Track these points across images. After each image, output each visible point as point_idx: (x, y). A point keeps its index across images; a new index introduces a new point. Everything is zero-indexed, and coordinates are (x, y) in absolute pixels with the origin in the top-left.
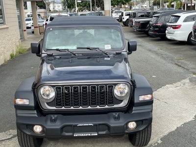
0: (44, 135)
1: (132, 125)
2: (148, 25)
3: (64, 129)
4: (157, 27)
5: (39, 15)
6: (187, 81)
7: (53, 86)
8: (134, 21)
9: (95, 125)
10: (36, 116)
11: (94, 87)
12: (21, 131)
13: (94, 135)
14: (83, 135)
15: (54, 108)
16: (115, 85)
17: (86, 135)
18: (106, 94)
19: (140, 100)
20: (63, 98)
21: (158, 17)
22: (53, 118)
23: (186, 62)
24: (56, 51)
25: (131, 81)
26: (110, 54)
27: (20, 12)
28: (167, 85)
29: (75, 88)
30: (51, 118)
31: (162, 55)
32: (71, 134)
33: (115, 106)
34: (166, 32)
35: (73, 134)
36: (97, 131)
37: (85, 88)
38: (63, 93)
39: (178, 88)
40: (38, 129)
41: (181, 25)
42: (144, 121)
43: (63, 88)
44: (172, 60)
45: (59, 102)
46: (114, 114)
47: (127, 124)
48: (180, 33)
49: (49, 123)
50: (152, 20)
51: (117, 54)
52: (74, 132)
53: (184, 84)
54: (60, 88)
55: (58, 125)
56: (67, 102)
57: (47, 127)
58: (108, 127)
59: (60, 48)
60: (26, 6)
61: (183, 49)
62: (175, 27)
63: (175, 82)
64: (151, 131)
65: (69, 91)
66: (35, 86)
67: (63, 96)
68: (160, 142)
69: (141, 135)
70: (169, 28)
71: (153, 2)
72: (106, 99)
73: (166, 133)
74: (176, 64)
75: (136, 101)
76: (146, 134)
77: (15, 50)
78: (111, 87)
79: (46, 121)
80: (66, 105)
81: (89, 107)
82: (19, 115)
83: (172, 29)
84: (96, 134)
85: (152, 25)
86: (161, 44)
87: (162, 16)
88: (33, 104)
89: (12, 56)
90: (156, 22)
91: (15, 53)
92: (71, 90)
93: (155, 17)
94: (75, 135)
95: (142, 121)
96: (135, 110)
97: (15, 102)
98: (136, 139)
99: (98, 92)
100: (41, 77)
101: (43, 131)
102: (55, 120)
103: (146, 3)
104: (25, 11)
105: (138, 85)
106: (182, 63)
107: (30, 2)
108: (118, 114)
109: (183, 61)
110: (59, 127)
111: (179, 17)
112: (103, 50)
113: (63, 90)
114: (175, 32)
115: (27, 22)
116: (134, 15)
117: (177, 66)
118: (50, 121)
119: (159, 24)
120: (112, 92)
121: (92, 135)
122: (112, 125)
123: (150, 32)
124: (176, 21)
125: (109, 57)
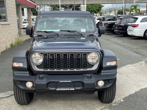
0: (34, 89)
1: (101, 83)
2: (114, 26)
3: (49, 85)
4: (120, 26)
5: (33, 20)
6: (143, 62)
7: (42, 53)
8: (103, 23)
9: (73, 82)
10: (28, 75)
11: (73, 55)
12: (17, 86)
13: (72, 89)
14: (63, 89)
15: (42, 70)
16: (89, 53)
17: (66, 90)
18: (82, 60)
19: (107, 65)
20: (49, 62)
21: (121, 19)
22: (41, 76)
23: (142, 50)
24: (44, 33)
25: (101, 51)
26: (85, 35)
27: (19, 18)
28: (128, 65)
29: (58, 55)
30: (40, 76)
31: (124, 46)
32: (54, 89)
33: (88, 69)
34: (128, 30)
35: (56, 89)
36: (74, 87)
37: (65, 55)
38: (49, 58)
39: (137, 67)
40: (29, 85)
41: (138, 25)
42: (110, 81)
43: (49, 55)
44: (132, 49)
45: (46, 65)
46: (87, 75)
47: (97, 82)
48: (138, 31)
49: (38, 80)
50: (117, 22)
51: (90, 35)
52: (56, 87)
53: (141, 65)
54: (46, 55)
55: (44, 82)
56: (52, 66)
57: (36, 83)
58: (83, 84)
59: (47, 31)
60: (24, 14)
61: (140, 42)
62: (134, 26)
63: (134, 63)
64: (115, 90)
65: (53, 57)
66: (28, 53)
67: (49, 60)
68: (122, 101)
69: (108, 93)
70: (130, 26)
71: (118, 12)
72: (82, 64)
73: (127, 95)
74: (135, 52)
75: (104, 66)
76: (112, 92)
77: (14, 41)
78: (85, 54)
79: (36, 79)
80: (51, 68)
81: (69, 70)
82: (15, 74)
83: (132, 27)
84: (74, 89)
85: (117, 25)
86: (123, 39)
87: (125, 18)
88: (26, 67)
89: (12, 45)
90: (120, 23)
91: (14, 43)
92: (55, 56)
93: (119, 19)
94: (57, 90)
95: (108, 80)
96: (103, 72)
97: (13, 65)
98: (104, 96)
99: (75, 58)
100: (32, 48)
101: (33, 87)
102: (42, 78)
103: (112, 13)
104: (23, 17)
105: (105, 55)
106: (139, 51)
107: (27, 8)
108: (90, 75)
109: (140, 50)
110: (45, 83)
111: (137, 18)
112: (80, 33)
113: (49, 56)
114: (134, 30)
115: (24, 24)
116: (104, 19)
117: (135, 53)
118: (38, 79)
119: (122, 24)
120: (86, 59)
121: (70, 89)
122: (85, 82)
123: (116, 31)
124: (135, 22)
125: (84, 37)
